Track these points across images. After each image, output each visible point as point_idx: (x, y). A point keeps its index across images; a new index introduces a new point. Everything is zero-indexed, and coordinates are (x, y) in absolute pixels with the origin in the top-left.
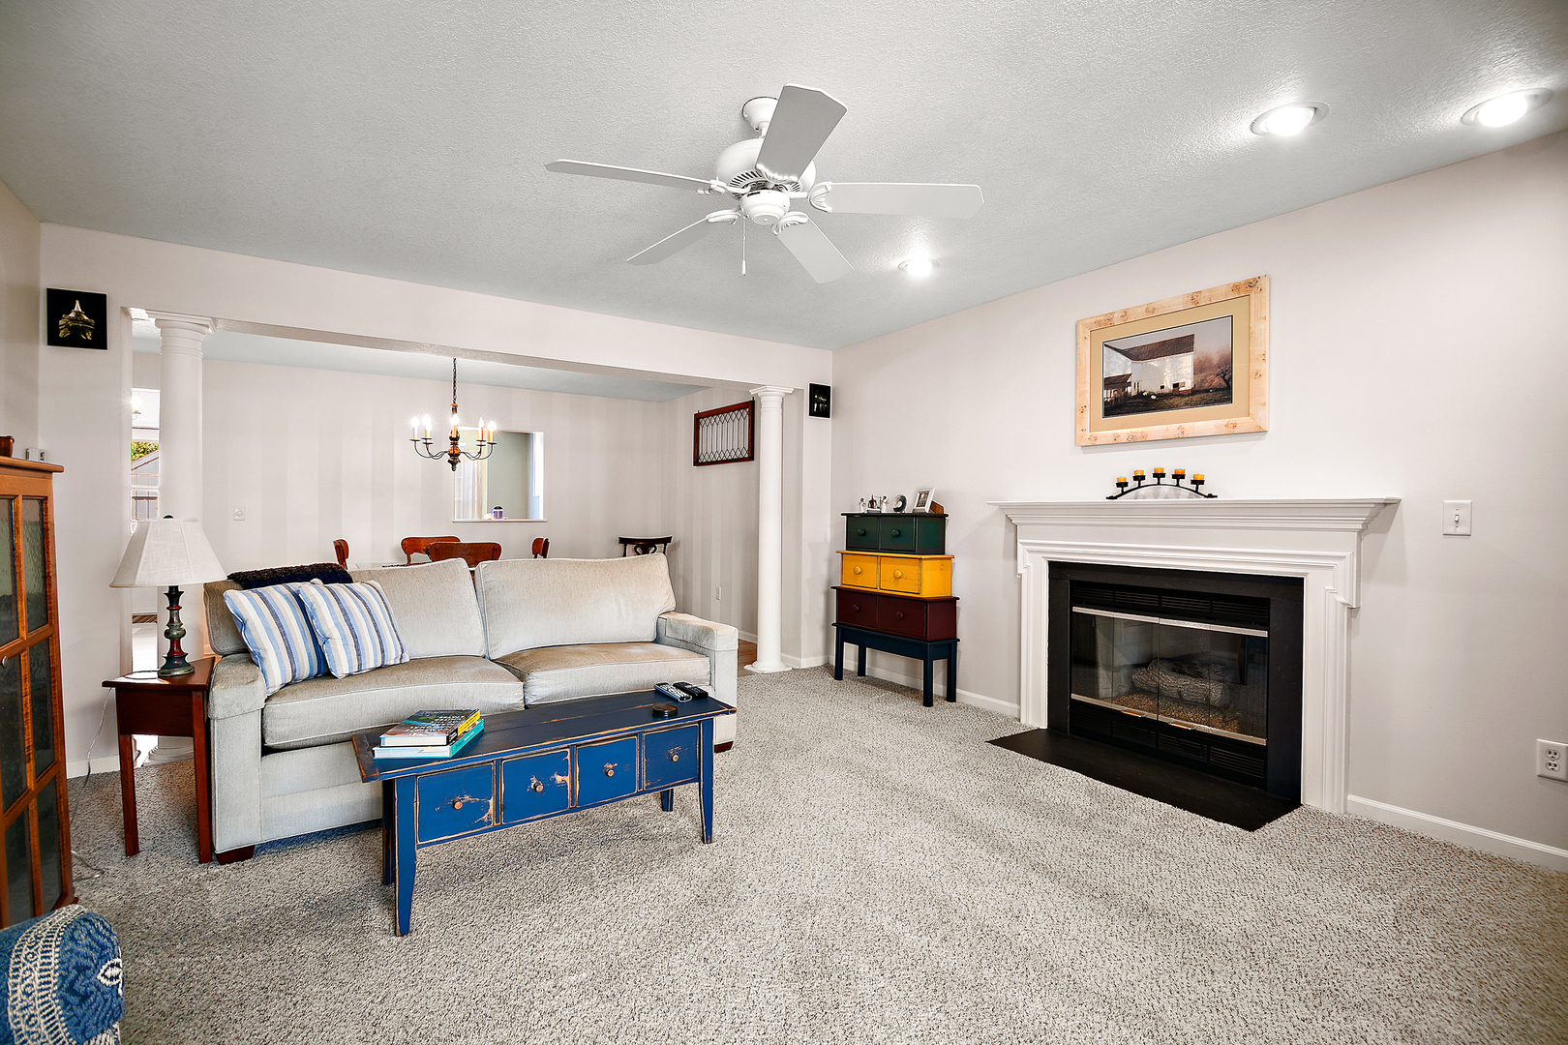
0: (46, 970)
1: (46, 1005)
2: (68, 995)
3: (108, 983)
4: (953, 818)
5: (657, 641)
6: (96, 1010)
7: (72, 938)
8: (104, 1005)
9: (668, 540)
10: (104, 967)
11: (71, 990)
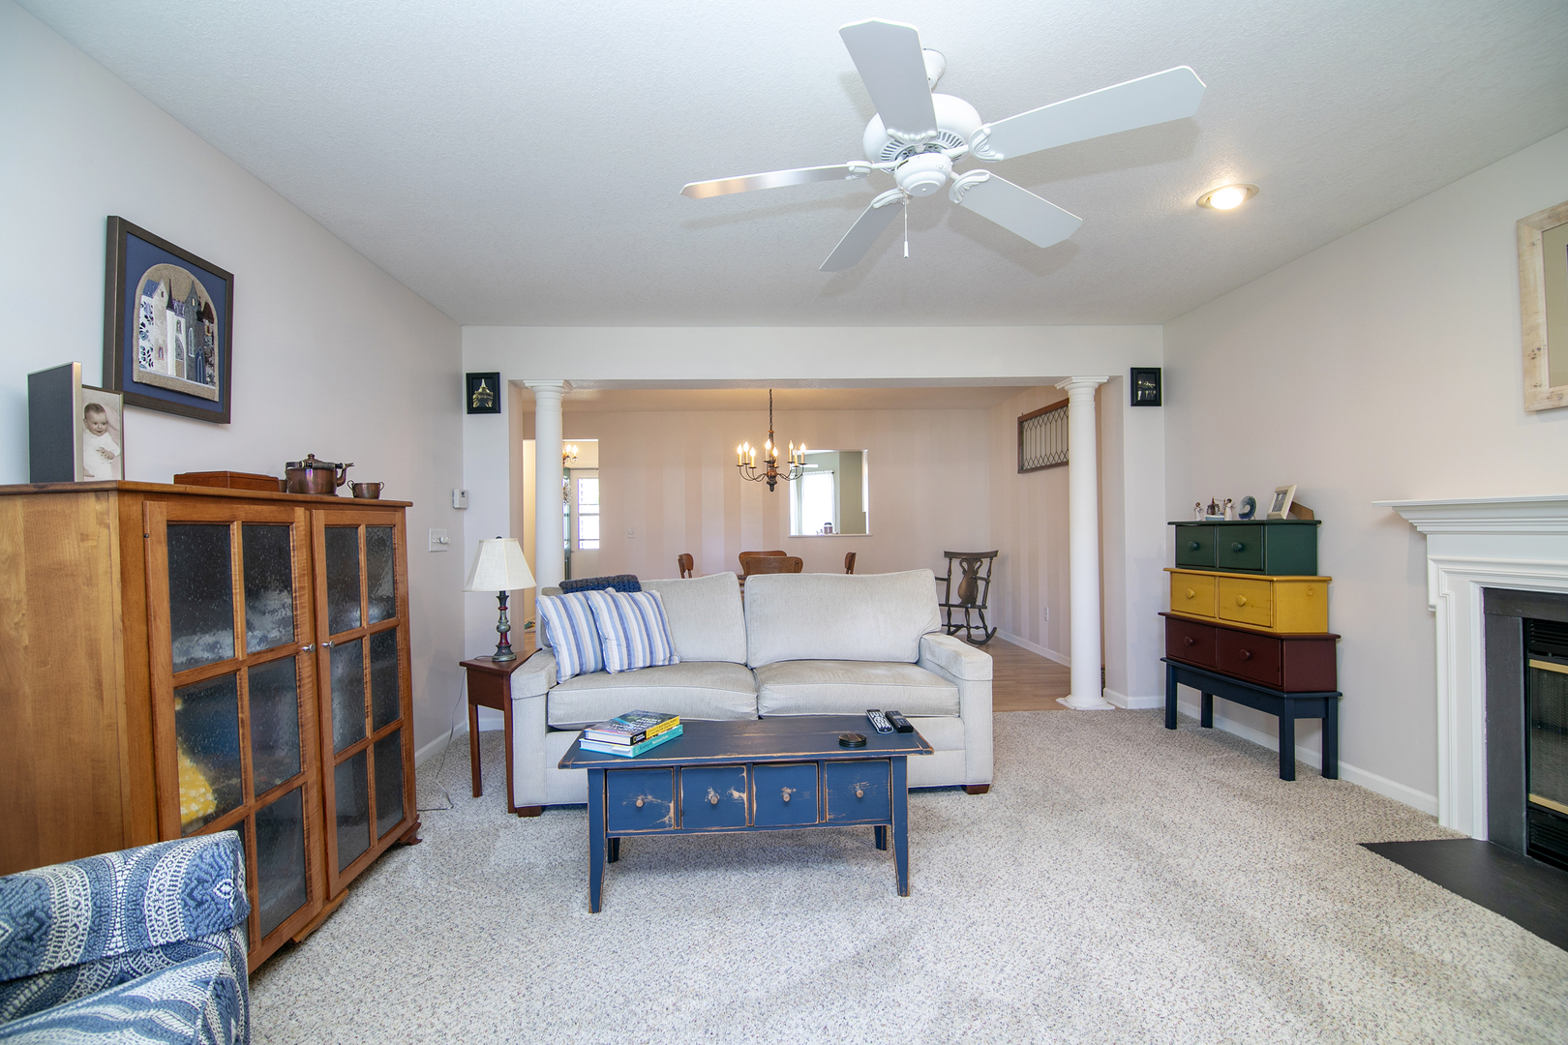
0: (176, 876)
1: (171, 902)
2: (188, 899)
3: (223, 896)
4: (1244, 944)
5: (916, 663)
6: (209, 915)
7: (201, 856)
8: (216, 913)
9: (995, 553)
10: (220, 883)
11: (190, 895)
